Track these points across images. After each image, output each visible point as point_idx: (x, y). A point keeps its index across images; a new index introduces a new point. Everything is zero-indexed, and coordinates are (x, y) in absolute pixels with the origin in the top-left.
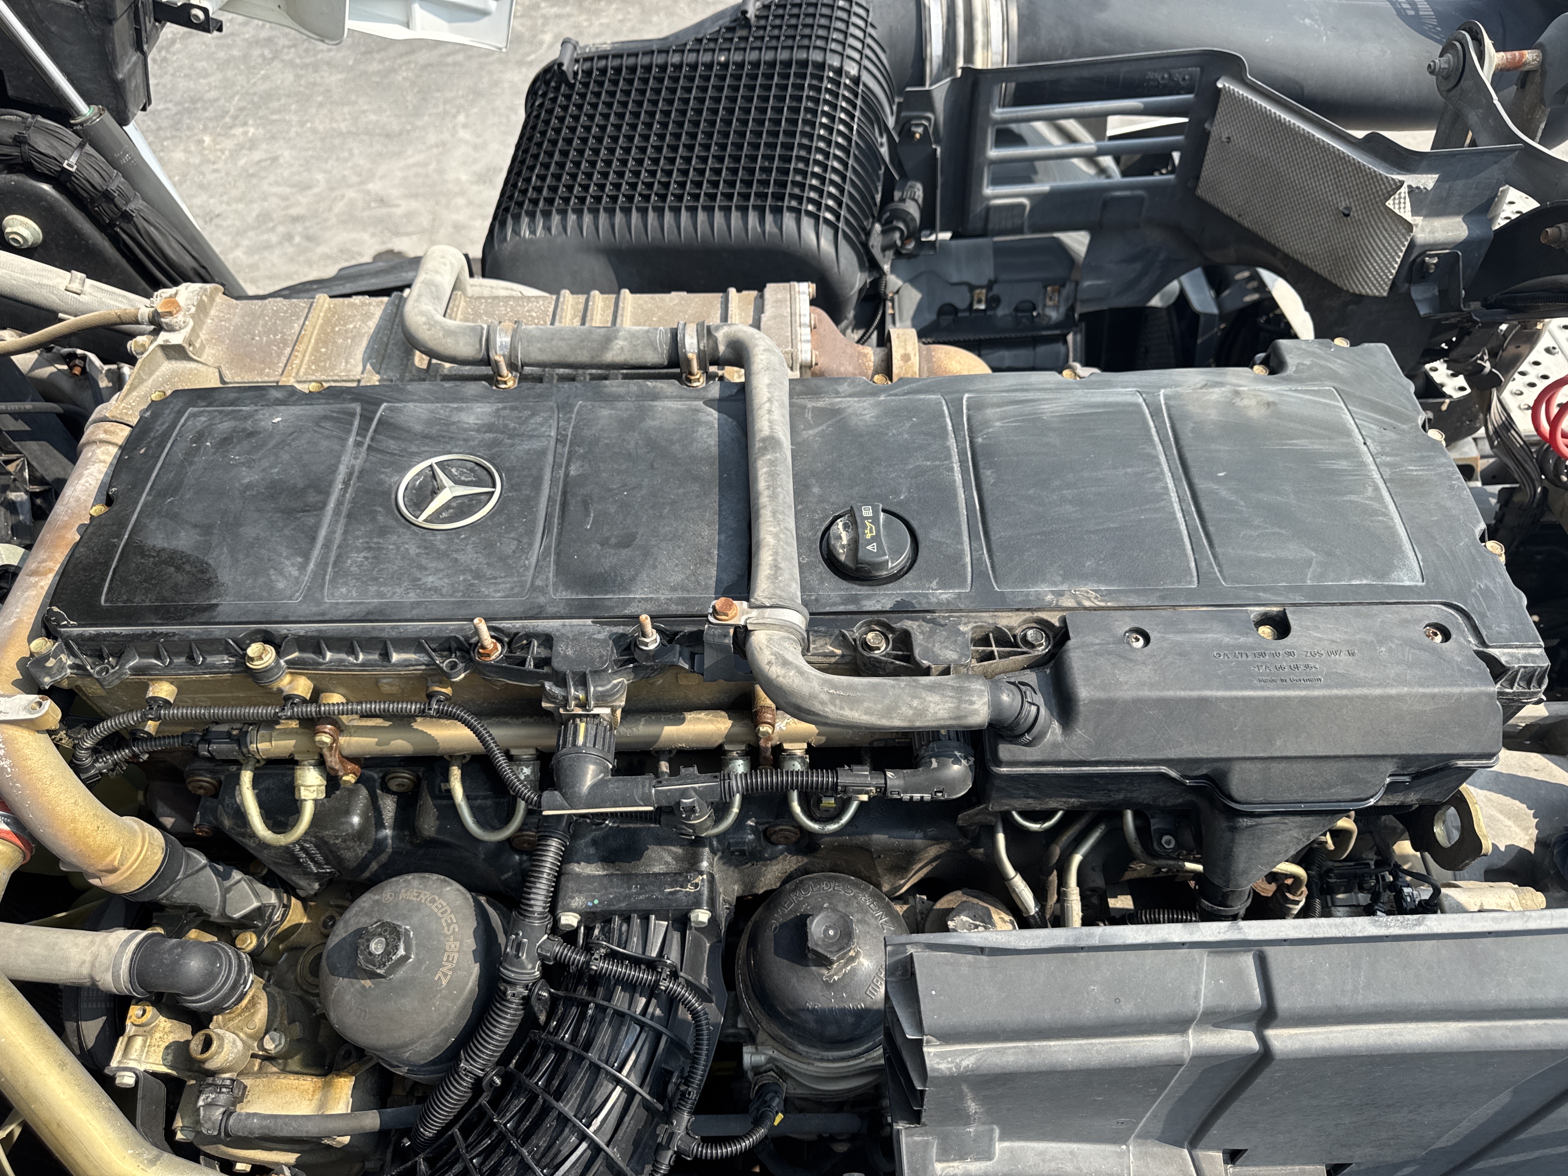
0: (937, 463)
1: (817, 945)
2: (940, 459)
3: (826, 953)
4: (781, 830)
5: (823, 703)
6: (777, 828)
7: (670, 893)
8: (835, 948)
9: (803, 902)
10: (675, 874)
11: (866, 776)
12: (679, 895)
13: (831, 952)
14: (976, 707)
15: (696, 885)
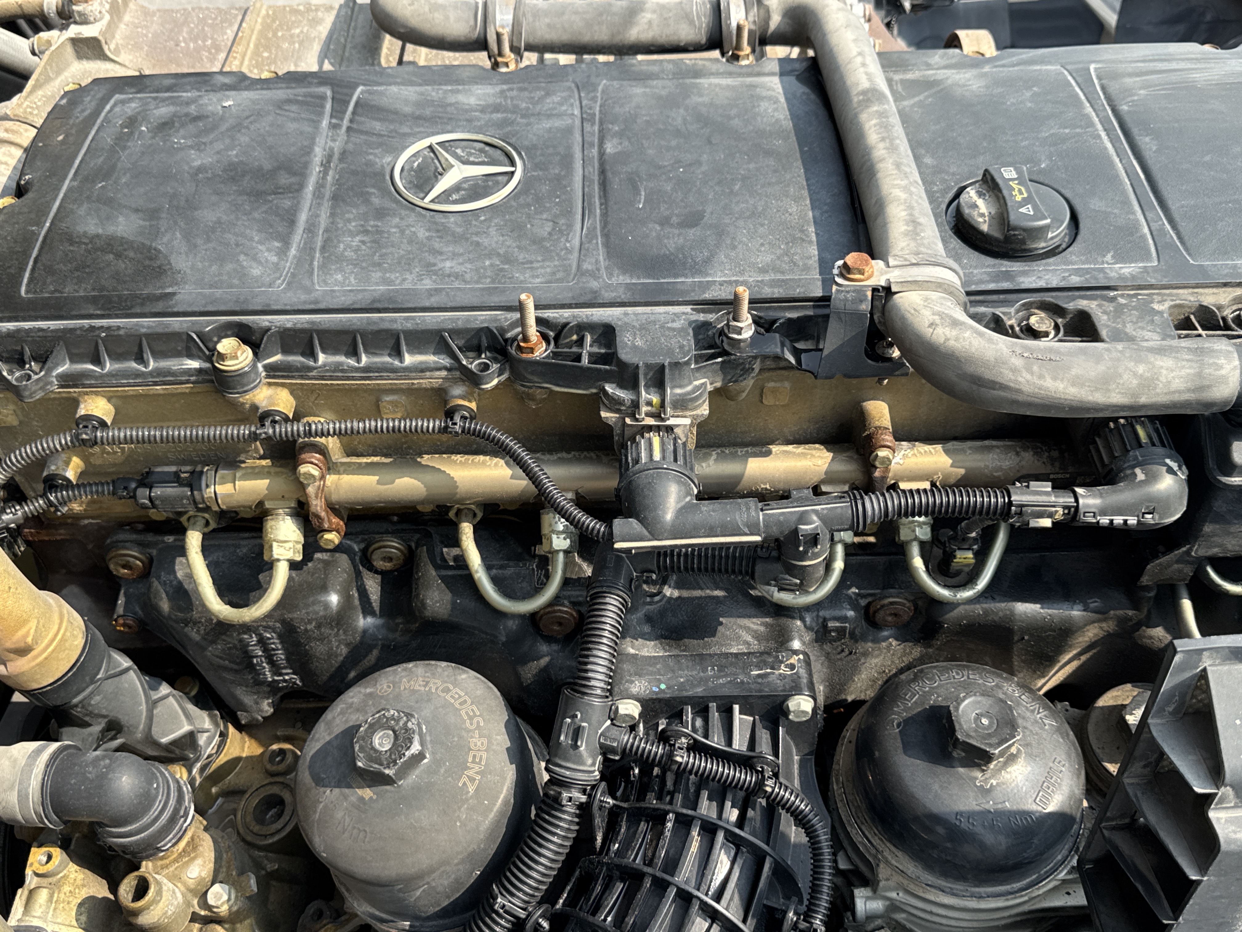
0: (1078, 130)
1: (968, 736)
2: (1080, 127)
3: (983, 747)
4: (892, 603)
5: (1014, 370)
6: (886, 601)
7: (759, 676)
8: (994, 740)
9: (930, 693)
10: (762, 654)
11: (1047, 494)
12: (771, 678)
13: (991, 745)
14: (1223, 372)
15: (792, 667)
